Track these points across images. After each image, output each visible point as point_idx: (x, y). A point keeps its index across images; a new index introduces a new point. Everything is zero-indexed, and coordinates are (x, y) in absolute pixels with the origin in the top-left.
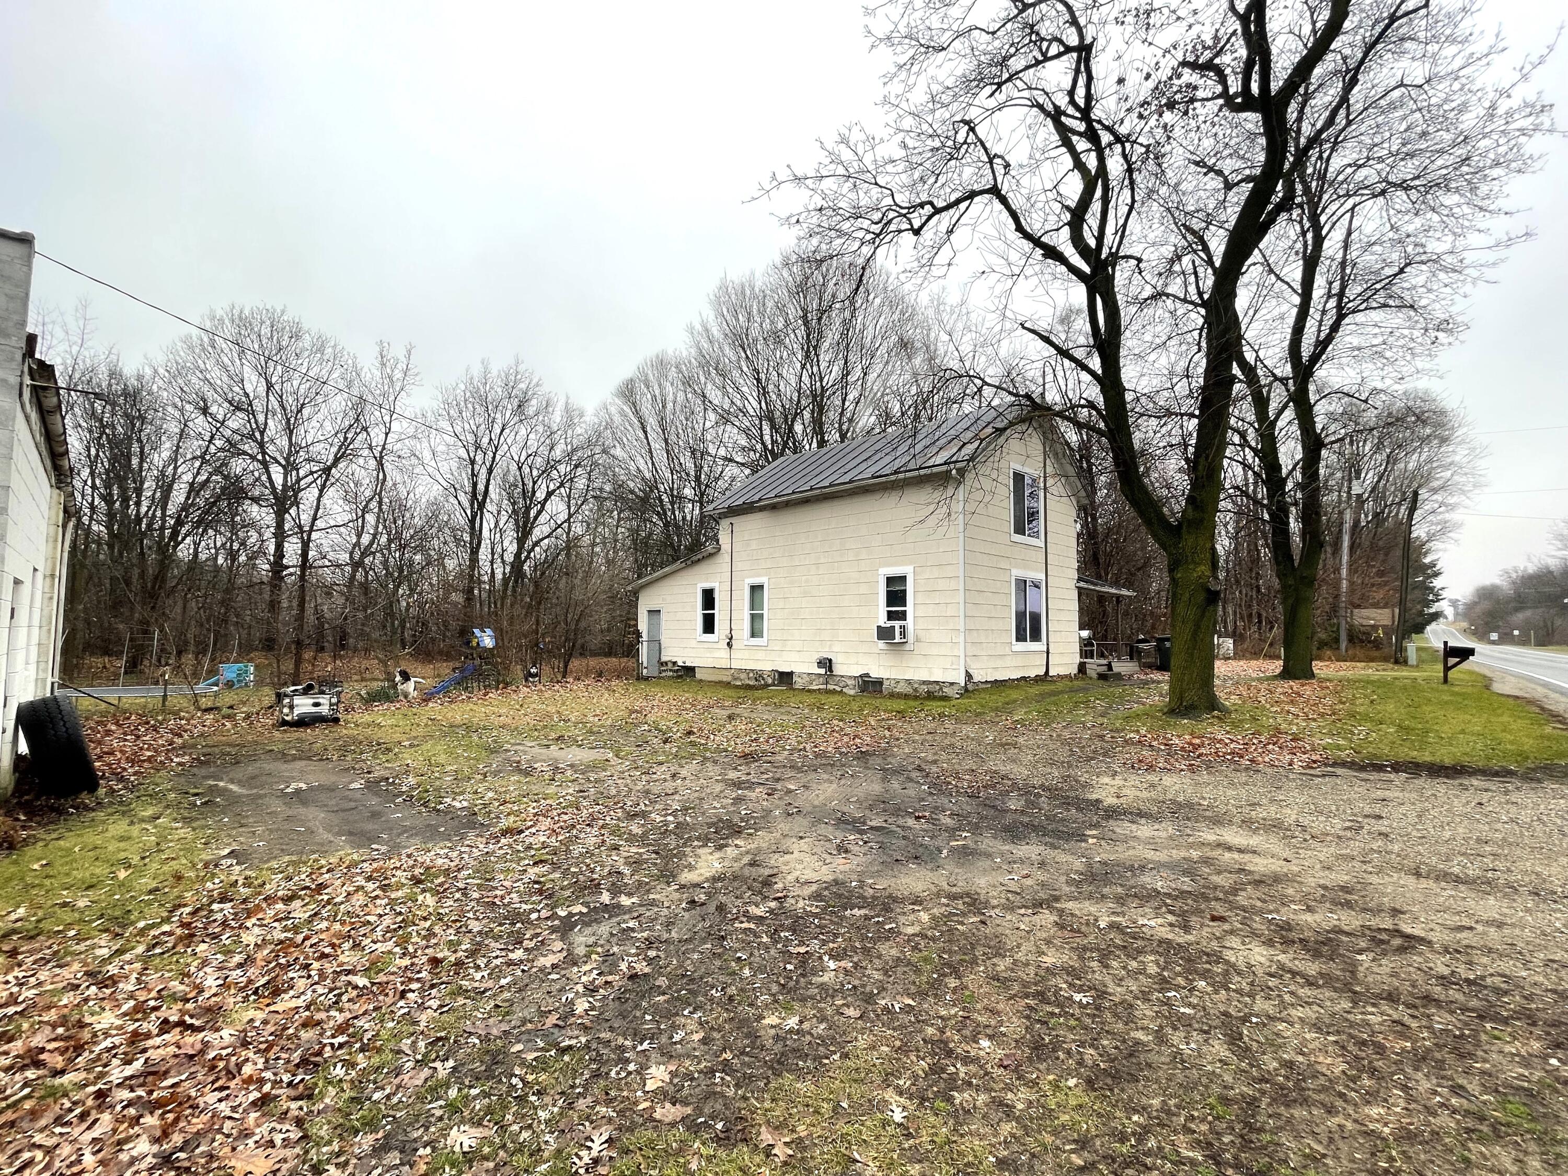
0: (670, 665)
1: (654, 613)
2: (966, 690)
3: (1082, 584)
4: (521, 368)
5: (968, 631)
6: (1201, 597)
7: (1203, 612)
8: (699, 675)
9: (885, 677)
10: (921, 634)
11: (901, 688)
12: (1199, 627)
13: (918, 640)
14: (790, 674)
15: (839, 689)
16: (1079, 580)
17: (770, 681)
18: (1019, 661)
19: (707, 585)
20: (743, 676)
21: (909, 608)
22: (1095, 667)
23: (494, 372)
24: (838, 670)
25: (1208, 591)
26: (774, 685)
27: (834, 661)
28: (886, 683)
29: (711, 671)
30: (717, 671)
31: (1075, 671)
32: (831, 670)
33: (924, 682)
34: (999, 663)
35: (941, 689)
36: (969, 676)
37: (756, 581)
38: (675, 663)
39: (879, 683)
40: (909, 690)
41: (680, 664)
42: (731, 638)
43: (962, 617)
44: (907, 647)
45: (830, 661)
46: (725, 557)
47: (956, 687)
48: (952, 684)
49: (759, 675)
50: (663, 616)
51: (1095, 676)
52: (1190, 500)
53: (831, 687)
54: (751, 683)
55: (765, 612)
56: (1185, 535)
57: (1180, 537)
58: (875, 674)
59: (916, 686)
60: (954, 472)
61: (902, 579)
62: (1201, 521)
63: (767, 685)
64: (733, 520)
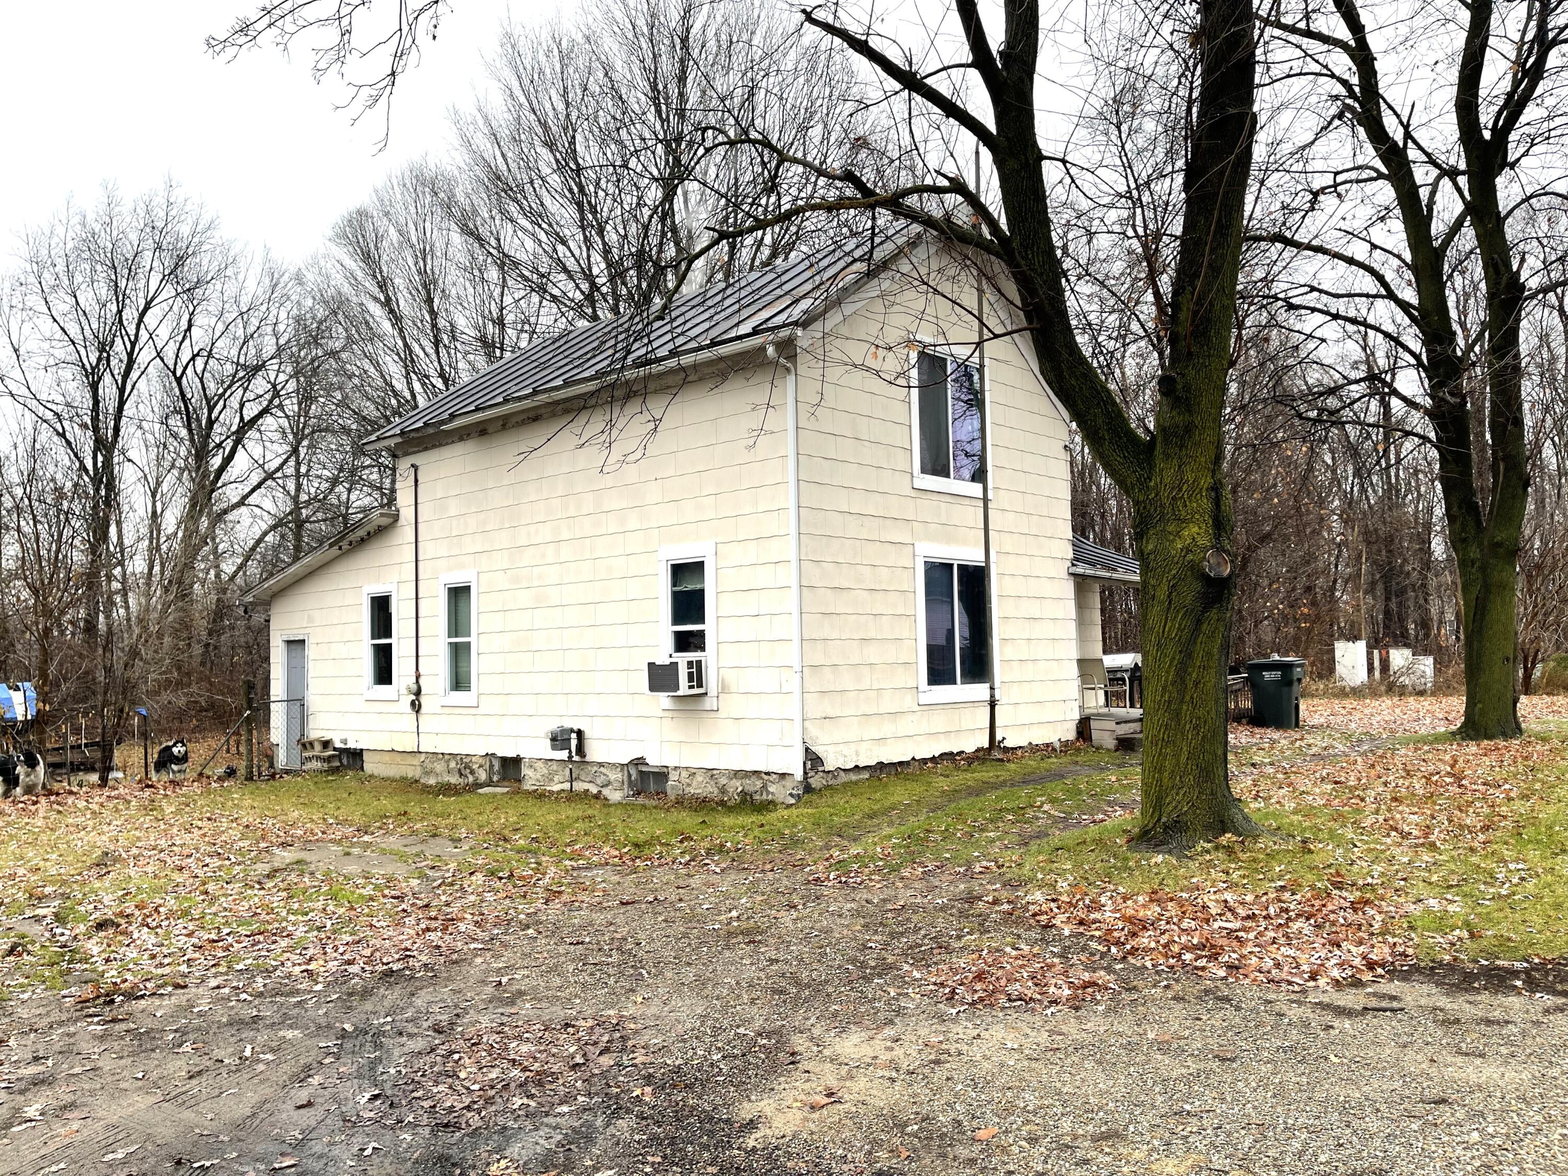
0: (318, 747)
1: (296, 645)
2: (808, 789)
3: (1081, 569)
4: (178, 195)
5: (808, 669)
6: (1190, 592)
7: (1199, 622)
8: (370, 765)
9: (671, 763)
10: (729, 675)
11: (700, 787)
12: (1190, 655)
13: (724, 689)
14: (516, 762)
15: (594, 790)
16: (1076, 560)
17: (483, 776)
18: (939, 721)
19: (379, 589)
20: (439, 767)
21: (709, 627)
22: (1111, 725)
23: (126, 207)
24: (595, 753)
25: (1205, 578)
26: (489, 783)
27: (588, 734)
28: (673, 776)
29: (387, 758)
30: (398, 758)
31: (1071, 735)
32: (580, 750)
33: (737, 774)
34: (888, 729)
35: (764, 787)
36: (813, 760)
37: (458, 579)
38: (326, 744)
39: (661, 775)
40: (710, 790)
41: (338, 745)
42: (418, 693)
43: (796, 641)
44: (709, 703)
45: (580, 733)
46: (405, 532)
47: (788, 783)
48: (783, 776)
49: (464, 764)
50: (311, 651)
51: (1110, 743)
52: (1166, 385)
53: (579, 786)
54: (454, 780)
55: (473, 639)
56: (1160, 464)
57: (1152, 467)
58: (654, 760)
59: (723, 781)
60: (771, 350)
61: (697, 568)
62: (1189, 429)
63: (478, 785)
64: (417, 459)
